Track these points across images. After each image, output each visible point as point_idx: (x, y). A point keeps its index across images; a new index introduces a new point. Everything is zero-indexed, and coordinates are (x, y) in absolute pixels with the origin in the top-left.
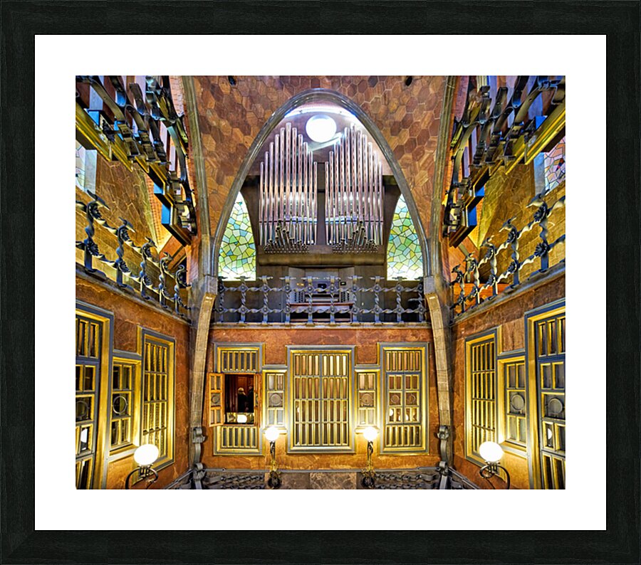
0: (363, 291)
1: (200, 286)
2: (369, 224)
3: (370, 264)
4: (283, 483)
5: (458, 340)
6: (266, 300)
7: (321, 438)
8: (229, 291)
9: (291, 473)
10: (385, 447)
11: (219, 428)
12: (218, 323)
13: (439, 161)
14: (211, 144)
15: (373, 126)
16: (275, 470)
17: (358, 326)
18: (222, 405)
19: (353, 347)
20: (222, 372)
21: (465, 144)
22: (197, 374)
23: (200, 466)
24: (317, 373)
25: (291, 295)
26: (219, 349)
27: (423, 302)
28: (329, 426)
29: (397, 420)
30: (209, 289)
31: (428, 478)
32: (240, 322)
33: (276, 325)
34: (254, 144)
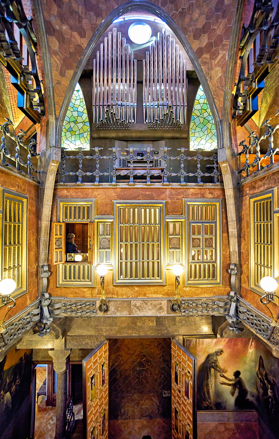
0: (172, 158)
1: (47, 155)
2: (176, 108)
3: (177, 138)
4: (110, 308)
5: (244, 198)
6: (98, 166)
7: (140, 274)
8: (69, 158)
9: (117, 301)
10: (188, 280)
11: (61, 265)
12: (60, 183)
13: (230, 60)
14: (55, 44)
15: (180, 32)
16: (104, 298)
17: (168, 185)
18: (63, 248)
19: (164, 202)
20: (63, 222)
21: (251, 46)
22: (45, 223)
23: (47, 296)
24: (136, 222)
25: (117, 162)
26: (61, 204)
27: (217, 168)
28: (146, 264)
29: (198, 259)
30: (54, 157)
31: (222, 304)
32: (78, 183)
33: (105, 185)
34: (89, 45)
